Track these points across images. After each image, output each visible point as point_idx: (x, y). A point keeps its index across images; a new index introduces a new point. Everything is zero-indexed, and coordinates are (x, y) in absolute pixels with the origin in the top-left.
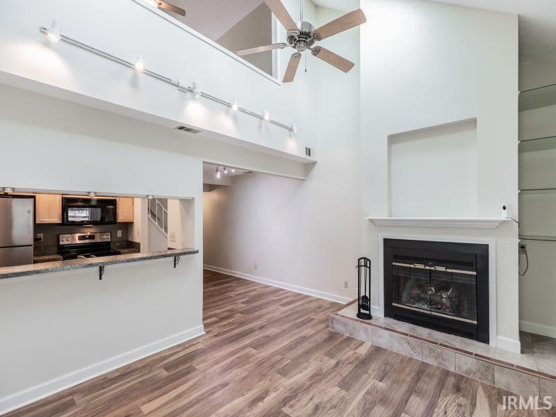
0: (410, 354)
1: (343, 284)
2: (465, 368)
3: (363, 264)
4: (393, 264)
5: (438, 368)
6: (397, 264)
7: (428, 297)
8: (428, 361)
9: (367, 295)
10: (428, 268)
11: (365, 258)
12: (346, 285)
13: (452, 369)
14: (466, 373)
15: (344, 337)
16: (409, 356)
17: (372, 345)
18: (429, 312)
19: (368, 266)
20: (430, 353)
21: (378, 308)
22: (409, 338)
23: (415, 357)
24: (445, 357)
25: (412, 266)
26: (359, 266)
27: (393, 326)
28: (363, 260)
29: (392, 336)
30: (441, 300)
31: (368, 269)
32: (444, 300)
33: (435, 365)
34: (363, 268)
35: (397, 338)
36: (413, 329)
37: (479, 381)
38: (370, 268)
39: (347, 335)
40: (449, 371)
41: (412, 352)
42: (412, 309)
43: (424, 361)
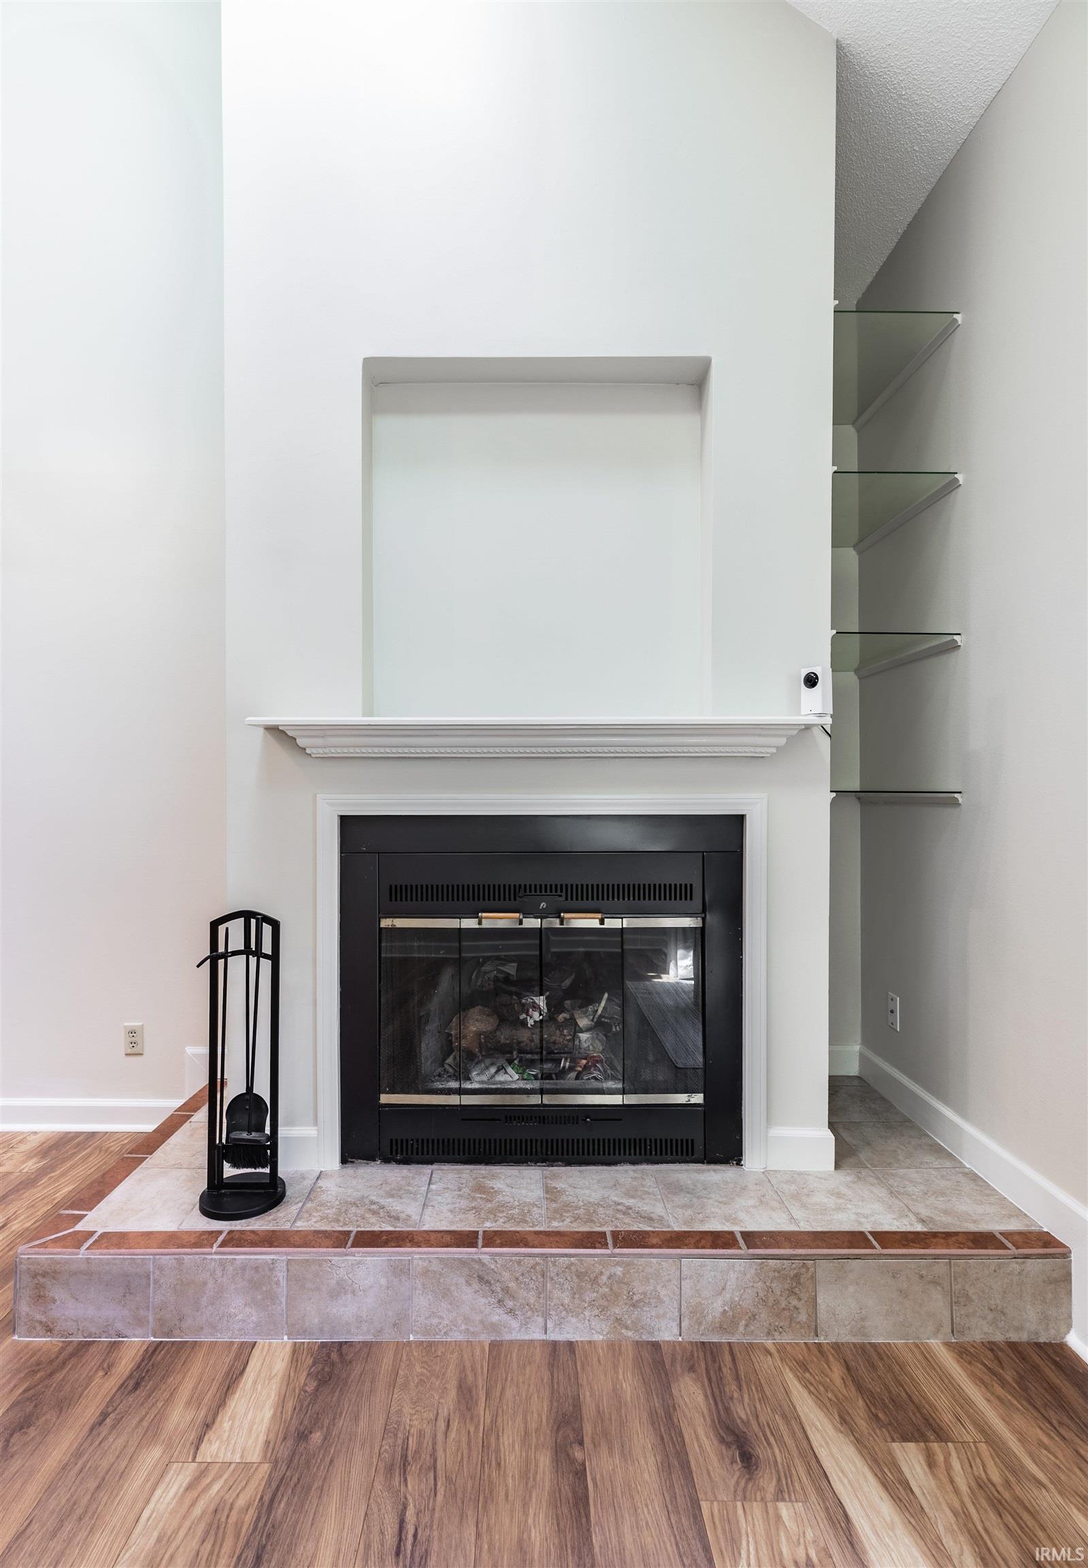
0: (494, 1327)
1: (121, 1043)
2: (717, 1307)
3: (237, 943)
4: (386, 923)
5: (613, 1347)
6: (401, 923)
7: (524, 1036)
8: (571, 1331)
9: (262, 1089)
10: (532, 923)
11: (247, 915)
12: (134, 1044)
13: (667, 1333)
14: (722, 1328)
15: (125, 1364)
16: (486, 1338)
17: (296, 1349)
18: (535, 1100)
19: (267, 949)
20: (577, 1292)
21: (311, 1131)
22: (484, 1254)
23: (515, 1331)
24: (638, 1287)
25: (469, 923)
26: (216, 957)
27: (395, 1205)
28: (236, 927)
29: (400, 1271)
30: (574, 1037)
31: (266, 965)
32: (584, 1036)
33: (598, 1337)
34: (237, 965)
35: (426, 1272)
36: (480, 1188)
37: (769, 1343)
38: (275, 958)
39: (137, 1341)
40: (656, 1346)
41: (498, 1315)
42: (468, 1100)
43: (553, 1336)
